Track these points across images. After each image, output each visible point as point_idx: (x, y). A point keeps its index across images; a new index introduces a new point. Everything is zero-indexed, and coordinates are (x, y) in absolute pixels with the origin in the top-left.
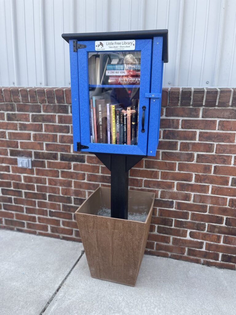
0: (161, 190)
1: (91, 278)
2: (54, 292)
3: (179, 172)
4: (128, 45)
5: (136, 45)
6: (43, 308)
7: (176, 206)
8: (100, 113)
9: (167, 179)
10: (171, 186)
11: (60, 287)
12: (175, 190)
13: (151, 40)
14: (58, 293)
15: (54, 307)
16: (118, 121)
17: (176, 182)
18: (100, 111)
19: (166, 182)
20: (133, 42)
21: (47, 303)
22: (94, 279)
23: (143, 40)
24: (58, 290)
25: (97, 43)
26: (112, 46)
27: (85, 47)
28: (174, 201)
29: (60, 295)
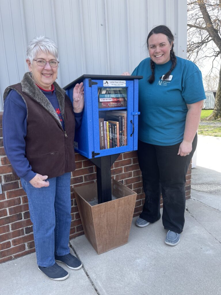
0: (115, 175)
1: (98, 256)
2: (87, 277)
3: (124, 160)
4: (122, 84)
5: (126, 84)
6: (94, 289)
7: (125, 183)
8: (102, 128)
9: (118, 167)
10: (121, 171)
11: (86, 273)
12: (123, 172)
13: (133, 81)
14: (90, 276)
15: (100, 284)
16: (111, 132)
17: (123, 167)
18: (102, 127)
19: (118, 168)
20: (125, 81)
21: (92, 285)
22: (101, 255)
23: (130, 81)
24: (88, 275)
25: (105, 81)
26: (113, 84)
27: (96, 83)
28: (124, 180)
29: (94, 276)
